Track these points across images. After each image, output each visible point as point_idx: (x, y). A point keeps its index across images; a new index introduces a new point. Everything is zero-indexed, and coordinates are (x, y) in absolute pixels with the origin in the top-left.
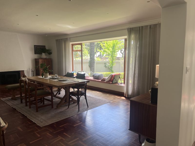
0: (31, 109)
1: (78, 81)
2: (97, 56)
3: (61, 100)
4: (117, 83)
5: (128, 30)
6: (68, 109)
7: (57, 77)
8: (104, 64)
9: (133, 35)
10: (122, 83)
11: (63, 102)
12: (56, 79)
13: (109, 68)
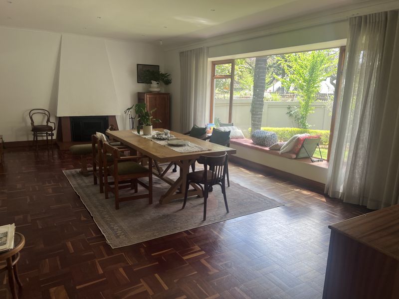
0: (107, 200)
1: (210, 150)
2: (275, 89)
3: (171, 186)
4: (309, 158)
5: (350, 24)
6: (182, 211)
7: (168, 136)
8: (286, 109)
9: (365, 37)
10: (321, 160)
11: (175, 193)
12: (164, 139)
13: (299, 119)
